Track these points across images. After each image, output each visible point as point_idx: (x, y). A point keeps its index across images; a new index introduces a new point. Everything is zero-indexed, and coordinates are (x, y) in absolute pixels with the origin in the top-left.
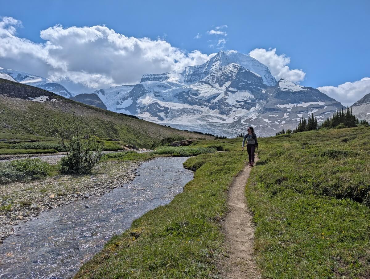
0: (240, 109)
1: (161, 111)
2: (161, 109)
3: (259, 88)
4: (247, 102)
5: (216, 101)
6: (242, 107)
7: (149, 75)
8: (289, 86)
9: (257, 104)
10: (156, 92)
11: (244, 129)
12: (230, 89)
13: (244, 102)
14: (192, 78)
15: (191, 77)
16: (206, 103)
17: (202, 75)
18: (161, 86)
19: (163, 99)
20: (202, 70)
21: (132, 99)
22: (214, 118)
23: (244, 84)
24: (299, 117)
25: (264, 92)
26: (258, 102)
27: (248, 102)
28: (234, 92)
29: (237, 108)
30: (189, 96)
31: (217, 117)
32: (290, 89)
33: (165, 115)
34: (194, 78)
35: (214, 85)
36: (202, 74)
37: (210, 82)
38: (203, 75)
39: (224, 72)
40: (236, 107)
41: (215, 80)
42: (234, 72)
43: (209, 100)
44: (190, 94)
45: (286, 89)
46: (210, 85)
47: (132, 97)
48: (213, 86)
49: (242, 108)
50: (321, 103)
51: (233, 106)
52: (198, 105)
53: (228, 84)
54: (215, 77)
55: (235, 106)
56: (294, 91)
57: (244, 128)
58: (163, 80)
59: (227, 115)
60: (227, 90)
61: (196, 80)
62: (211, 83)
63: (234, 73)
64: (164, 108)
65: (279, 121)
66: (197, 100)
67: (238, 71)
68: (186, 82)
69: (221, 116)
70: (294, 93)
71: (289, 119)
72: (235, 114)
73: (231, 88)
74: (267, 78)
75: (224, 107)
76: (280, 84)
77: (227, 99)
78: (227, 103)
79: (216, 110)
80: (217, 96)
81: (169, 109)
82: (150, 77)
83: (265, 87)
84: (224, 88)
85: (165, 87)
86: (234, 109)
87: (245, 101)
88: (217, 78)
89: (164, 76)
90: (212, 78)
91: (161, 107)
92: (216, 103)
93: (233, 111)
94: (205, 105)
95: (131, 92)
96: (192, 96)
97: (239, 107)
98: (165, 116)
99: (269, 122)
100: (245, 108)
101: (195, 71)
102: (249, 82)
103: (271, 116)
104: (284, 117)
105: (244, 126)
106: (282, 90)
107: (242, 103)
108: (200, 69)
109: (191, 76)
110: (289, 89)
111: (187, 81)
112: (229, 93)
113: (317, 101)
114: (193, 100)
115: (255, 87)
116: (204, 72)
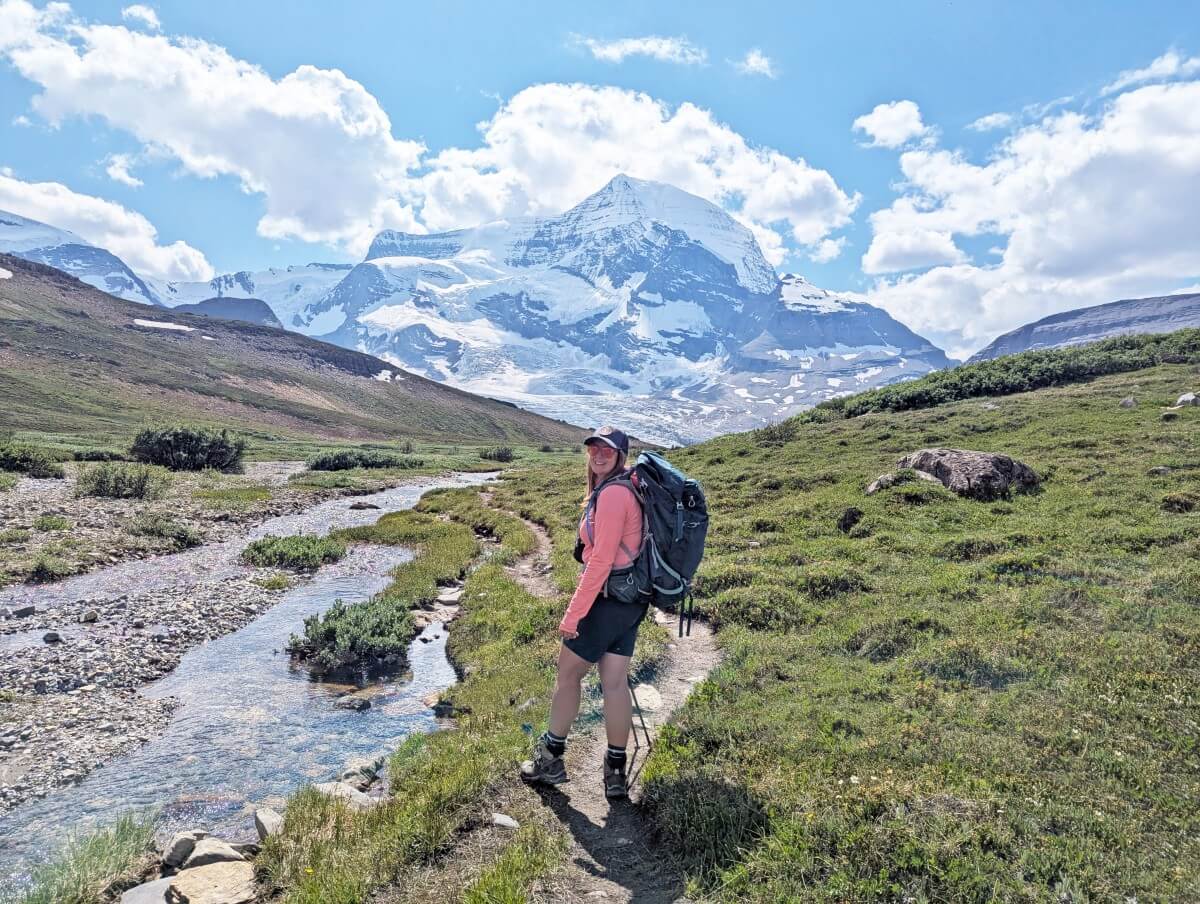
0: (670, 356)
1: (436, 352)
2: (437, 344)
3: (726, 297)
4: (692, 335)
5: (601, 328)
6: (677, 349)
7: (395, 236)
8: (808, 298)
9: (719, 344)
10: (422, 293)
11: (681, 415)
12: (643, 295)
13: (682, 336)
14: (529, 254)
15: (528, 250)
16: (572, 333)
17: (560, 246)
18: (433, 274)
19: (442, 315)
20: (560, 232)
21: (342, 311)
22: (596, 381)
23: (684, 282)
24: (831, 387)
25: (739, 309)
26: (720, 339)
27: (693, 338)
28: (656, 305)
29: (662, 352)
30: (522, 310)
31: (605, 378)
32: (812, 306)
33: (448, 364)
34: (537, 254)
35: (597, 281)
36: (559, 242)
37: (585, 270)
38: (564, 245)
39: (626, 242)
40: (659, 351)
41: (601, 265)
42: (657, 244)
43: (580, 326)
44: (524, 304)
45: (799, 305)
46: (586, 279)
47: (343, 304)
48: (593, 284)
49: (677, 355)
50: (891, 352)
51: (650, 346)
52: (548, 338)
53: (637, 279)
54: (598, 256)
55: (658, 347)
56: (823, 311)
57: (682, 412)
58: (440, 252)
59: (633, 371)
60: (635, 298)
61: (541, 259)
62: (586, 273)
63: (657, 247)
64: (444, 343)
65: (777, 395)
66: (545, 323)
67: (666, 243)
68: (510, 264)
69: (615, 374)
70: (823, 319)
71: (802, 391)
72: (657, 370)
73: (645, 292)
74: (751, 266)
75: (624, 348)
76: (785, 288)
77: (633, 324)
78: (634, 338)
79: (601, 355)
80: (606, 315)
81: (462, 347)
82: (397, 242)
83: (743, 292)
84: (625, 292)
85: (446, 277)
86: (653, 355)
87: (684, 334)
88: (606, 260)
89: (442, 241)
90: (590, 258)
91: (435, 338)
92: (601, 334)
93: (649, 361)
94: (569, 340)
95: (340, 287)
96: (530, 309)
97: (666, 351)
98: (448, 367)
99: (747, 398)
100: (683, 353)
101: (539, 234)
102: (699, 279)
103: (756, 380)
104: (792, 385)
105: (680, 407)
106: (789, 307)
107: (677, 340)
108: (555, 228)
109: (525, 247)
110: (808, 306)
111: (516, 263)
112: (638, 306)
113: (882, 344)
114: (535, 322)
115: (714, 293)
116: (568, 238)
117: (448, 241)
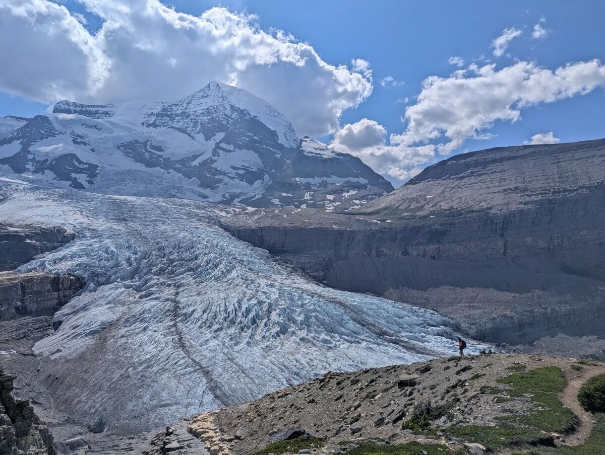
0: (236, 180)
1: (81, 171)
2: (82, 166)
3: (271, 149)
4: (250, 169)
5: (195, 163)
6: (241, 177)
7: (71, 104)
8: (316, 149)
9: (266, 175)
10: (78, 136)
12: (223, 145)
13: (244, 169)
14: (158, 121)
15: (157, 118)
16: (178, 166)
17: (177, 118)
18: (90, 126)
19: (93, 150)
20: (177, 110)
21: (20, 144)
22: (187, 193)
23: (247, 139)
24: (328, 200)
25: (278, 156)
26: (267, 173)
27: (251, 171)
28: (229, 151)
29: (232, 178)
30: (147, 151)
31: (193, 191)
32: (319, 154)
33: (88, 179)
34: (163, 121)
35: (196, 136)
36: (177, 115)
37: (189, 130)
38: (179, 117)
39: (214, 115)
40: (230, 177)
41: (199, 128)
42: (232, 117)
43: (182, 162)
44: (148, 147)
45: (311, 153)
46: (189, 135)
47: (21, 140)
48: (193, 138)
49: (241, 180)
50: (363, 181)
51: (225, 174)
52: (162, 168)
53: (220, 136)
54: (198, 122)
55: (230, 175)
56: (325, 157)
58: (100, 116)
59: (213, 188)
60: (217, 146)
61: (165, 124)
62: (190, 132)
63: (232, 119)
64: (87, 166)
65: (297, 203)
66: (161, 159)
67: (238, 117)
68: (145, 125)
69: (202, 190)
70: (325, 161)
71: (312, 202)
72: (227, 188)
73: (223, 144)
74: (289, 138)
75: (208, 175)
76: (304, 144)
77: (215, 161)
78: (215, 169)
79: (194, 178)
80: (199, 156)
81: (99, 169)
82: (72, 108)
83: (281, 147)
84: (211, 144)
85: (99, 129)
86: (226, 179)
87: (246, 169)
88: (202, 124)
89: (102, 110)
90: (192, 123)
91: (80, 162)
92: (195, 166)
93: (223, 183)
94: (175, 169)
95: (22, 129)
96: (152, 151)
97: (234, 178)
98: (87, 181)
99: (278, 205)
100: (245, 179)
101: (164, 110)
102: (256, 138)
103: (284, 194)
104: (306, 198)
106: (306, 154)
107: (241, 172)
108: (174, 108)
109: (155, 117)
110: (316, 154)
111: (148, 125)
112: (220, 151)
113: (357, 177)
114: (154, 158)
115: (264, 146)
116: (182, 113)
117: (106, 110)
